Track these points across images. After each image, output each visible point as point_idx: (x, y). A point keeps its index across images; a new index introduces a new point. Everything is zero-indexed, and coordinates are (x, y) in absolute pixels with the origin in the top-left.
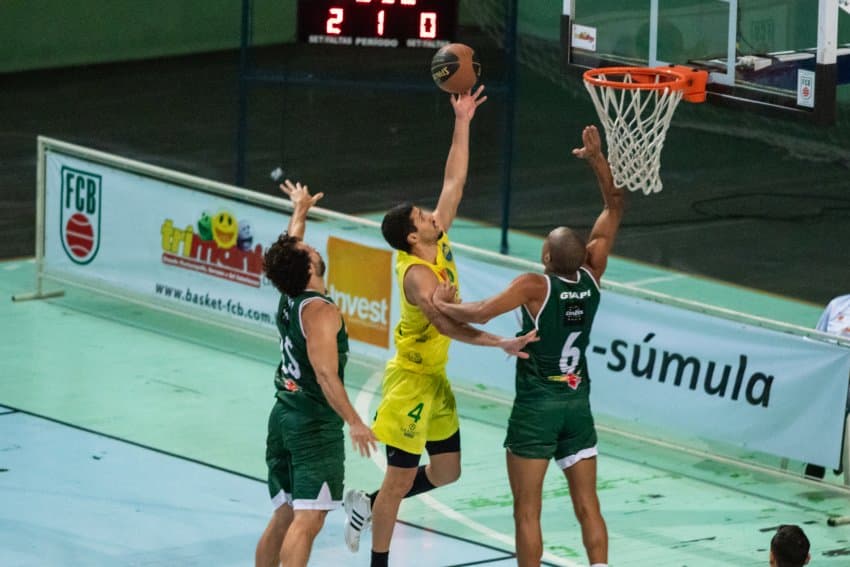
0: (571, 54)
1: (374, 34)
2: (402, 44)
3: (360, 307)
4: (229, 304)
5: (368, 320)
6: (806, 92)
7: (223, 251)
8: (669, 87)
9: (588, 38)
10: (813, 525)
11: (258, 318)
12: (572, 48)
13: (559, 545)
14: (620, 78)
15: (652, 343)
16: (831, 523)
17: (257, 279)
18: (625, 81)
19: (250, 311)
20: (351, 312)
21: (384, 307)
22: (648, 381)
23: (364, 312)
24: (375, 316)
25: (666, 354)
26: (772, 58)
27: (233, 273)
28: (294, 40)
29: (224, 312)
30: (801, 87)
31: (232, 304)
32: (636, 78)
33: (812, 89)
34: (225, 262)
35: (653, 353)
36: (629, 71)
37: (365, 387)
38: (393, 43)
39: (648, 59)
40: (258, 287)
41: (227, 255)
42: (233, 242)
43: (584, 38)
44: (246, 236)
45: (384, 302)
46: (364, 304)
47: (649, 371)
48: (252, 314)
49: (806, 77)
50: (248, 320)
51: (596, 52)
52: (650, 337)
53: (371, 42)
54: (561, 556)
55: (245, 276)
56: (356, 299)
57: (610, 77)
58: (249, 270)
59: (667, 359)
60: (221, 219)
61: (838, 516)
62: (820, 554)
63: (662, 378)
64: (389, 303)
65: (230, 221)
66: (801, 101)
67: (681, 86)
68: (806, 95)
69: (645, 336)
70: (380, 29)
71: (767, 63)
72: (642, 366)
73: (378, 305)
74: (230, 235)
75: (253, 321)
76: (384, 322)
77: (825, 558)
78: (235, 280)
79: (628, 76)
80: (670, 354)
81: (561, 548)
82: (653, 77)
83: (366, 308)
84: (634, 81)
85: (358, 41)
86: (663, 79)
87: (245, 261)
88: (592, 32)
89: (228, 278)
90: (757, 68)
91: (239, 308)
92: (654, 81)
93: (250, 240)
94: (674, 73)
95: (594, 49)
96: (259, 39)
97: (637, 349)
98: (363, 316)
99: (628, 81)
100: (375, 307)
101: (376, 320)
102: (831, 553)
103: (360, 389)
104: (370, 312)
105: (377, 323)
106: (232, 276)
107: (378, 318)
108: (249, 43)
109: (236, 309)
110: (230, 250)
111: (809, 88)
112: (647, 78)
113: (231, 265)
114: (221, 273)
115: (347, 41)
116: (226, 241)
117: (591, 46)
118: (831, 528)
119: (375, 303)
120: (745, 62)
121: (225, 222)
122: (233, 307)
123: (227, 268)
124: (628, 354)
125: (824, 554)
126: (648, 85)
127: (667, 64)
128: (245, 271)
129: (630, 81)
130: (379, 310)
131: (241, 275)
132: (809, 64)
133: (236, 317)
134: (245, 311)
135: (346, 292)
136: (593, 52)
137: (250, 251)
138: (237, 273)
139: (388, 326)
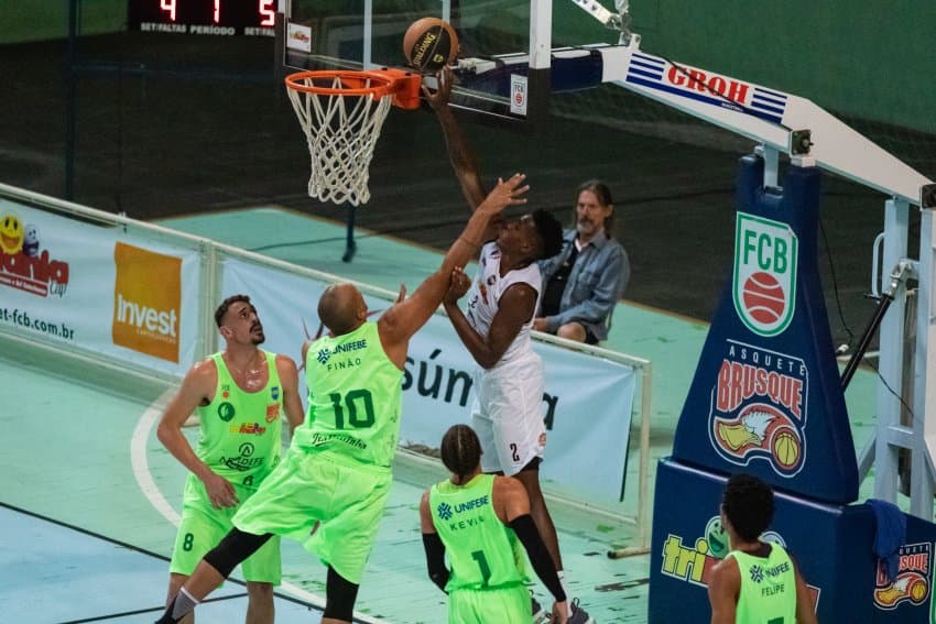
0: (287, 55)
1: (210, 22)
2: (240, 32)
3: (149, 318)
4: (15, 314)
5: (157, 332)
6: (519, 99)
7: (9, 257)
8: (374, 93)
9: (303, 38)
10: (595, 557)
11: (44, 330)
12: (287, 49)
13: (312, 579)
14: (328, 83)
15: (439, 360)
16: (612, 556)
17: (45, 288)
18: (334, 87)
19: (36, 322)
20: (139, 324)
21: (173, 318)
22: (435, 401)
23: (152, 323)
24: (164, 327)
25: (452, 371)
26: (497, 60)
27: (20, 280)
28: (124, 28)
29: (10, 322)
30: (514, 93)
31: (18, 314)
32: (347, 82)
33: (524, 95)
34: (10, 269)
35: (439, 370)
36: (337, 75)
37: (154, 404)
38: (231, 31)
39: (362, 61)
40: (45, 295)
41: (13, 261)
42: (19, 247)
43: (299, 38)
44: (32, 242)
45: (173, 312)
46: (152, 315)
47: (435, 391)
48: (38, 325)
49: (519, 83)
50: (35, 331)
51: (311, 53)
52: (437, 353)
53: (207, 30)
54: (311, 592)
55: (32, 284)
56: (144, 309)
57: (317, 82)
58: (35, 277)
59: (453, 378)
60: (7, 224)
61: (622, 547)
62: (593, 589)
63: (448, 399)
64: (178, 314)
65: (16, 225)
66: (514, 108)
67: (391, 90)
68: (518, 104)
69: (431, 352)
70: (217, 18)
71: (491, 65)
72: (428, 384)
73: (167, 317)
74: (16, 240)
75: (40, 332)
76: (174, 334)
77: (597, 593)
78: (22, 288)
79: (338, 80)
80: (456, 372)
81: (314, 582)
82: (365, 81)
83: (155, 319)
84: (344, 86)
85: (193, 29)
86: (375, 83)
87: (31, 268)
88: (307, 31)
89: (15, 286)
90: (478, 72)
91: (25, 318)
92: (364, 86)
93: (36, 246)
94: (386, 77)
95: (309, 50)
96: (88, 29)
97: (424, 366)
98: (152, 328)
99: (337, 87)
100: (164, 318)
101: (164, 332)
102: (605, 588)
103: (148, 406)
104: (158, 324)
105: (165, 335)
106: (18, 284)
107: (168, 329)
108: (77, 34)
109: (22, 320)
110: (15, 256)
111: (522, 94)
112: (358, 83)
113: (17, 272)
114: (8, 281)
115: (183, 29)
116: (11, 247)
117: (306, 46)
118: (612, 561)
119: (163, 314)
120: (465, 66)
121: (11, 225)
122: (20, 316)
123: (13, 275)
124: (415, 372)
125: (597, 589)
126: (359, 90)
127: (380, 67)
128: (32, 279)
129: (340, 86)
130: (168, 321)
131: (28, 282)
132: (523, 69)
133: (23, 327)
134: (32, 322)
135: (134, 302)
136: (308, 53)
137: (37, 257)
138: (24, 281)
139: (177, 338)
